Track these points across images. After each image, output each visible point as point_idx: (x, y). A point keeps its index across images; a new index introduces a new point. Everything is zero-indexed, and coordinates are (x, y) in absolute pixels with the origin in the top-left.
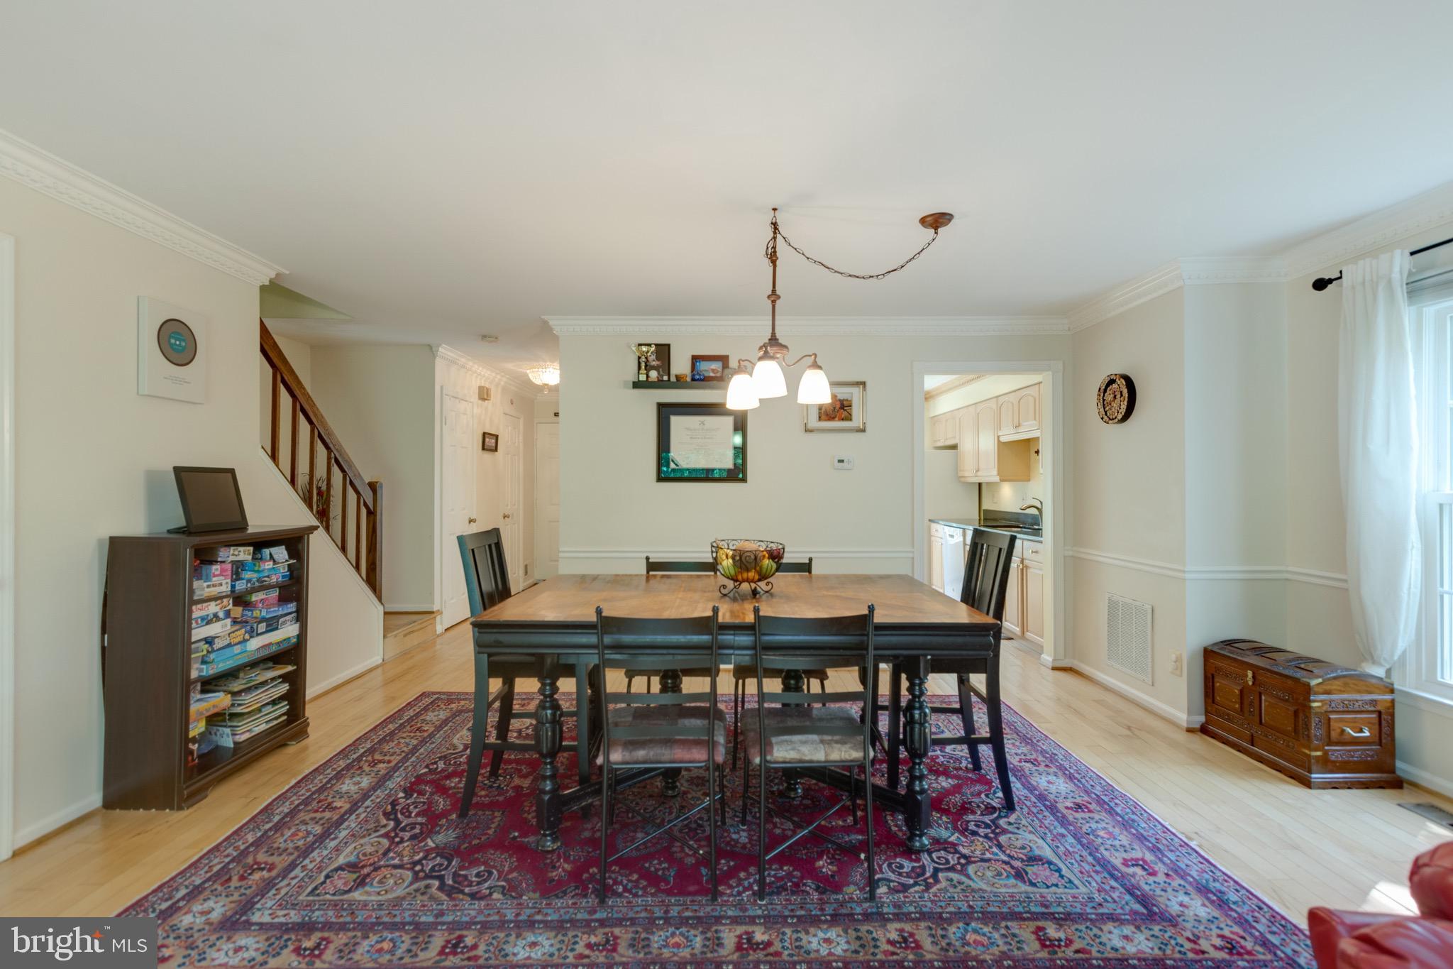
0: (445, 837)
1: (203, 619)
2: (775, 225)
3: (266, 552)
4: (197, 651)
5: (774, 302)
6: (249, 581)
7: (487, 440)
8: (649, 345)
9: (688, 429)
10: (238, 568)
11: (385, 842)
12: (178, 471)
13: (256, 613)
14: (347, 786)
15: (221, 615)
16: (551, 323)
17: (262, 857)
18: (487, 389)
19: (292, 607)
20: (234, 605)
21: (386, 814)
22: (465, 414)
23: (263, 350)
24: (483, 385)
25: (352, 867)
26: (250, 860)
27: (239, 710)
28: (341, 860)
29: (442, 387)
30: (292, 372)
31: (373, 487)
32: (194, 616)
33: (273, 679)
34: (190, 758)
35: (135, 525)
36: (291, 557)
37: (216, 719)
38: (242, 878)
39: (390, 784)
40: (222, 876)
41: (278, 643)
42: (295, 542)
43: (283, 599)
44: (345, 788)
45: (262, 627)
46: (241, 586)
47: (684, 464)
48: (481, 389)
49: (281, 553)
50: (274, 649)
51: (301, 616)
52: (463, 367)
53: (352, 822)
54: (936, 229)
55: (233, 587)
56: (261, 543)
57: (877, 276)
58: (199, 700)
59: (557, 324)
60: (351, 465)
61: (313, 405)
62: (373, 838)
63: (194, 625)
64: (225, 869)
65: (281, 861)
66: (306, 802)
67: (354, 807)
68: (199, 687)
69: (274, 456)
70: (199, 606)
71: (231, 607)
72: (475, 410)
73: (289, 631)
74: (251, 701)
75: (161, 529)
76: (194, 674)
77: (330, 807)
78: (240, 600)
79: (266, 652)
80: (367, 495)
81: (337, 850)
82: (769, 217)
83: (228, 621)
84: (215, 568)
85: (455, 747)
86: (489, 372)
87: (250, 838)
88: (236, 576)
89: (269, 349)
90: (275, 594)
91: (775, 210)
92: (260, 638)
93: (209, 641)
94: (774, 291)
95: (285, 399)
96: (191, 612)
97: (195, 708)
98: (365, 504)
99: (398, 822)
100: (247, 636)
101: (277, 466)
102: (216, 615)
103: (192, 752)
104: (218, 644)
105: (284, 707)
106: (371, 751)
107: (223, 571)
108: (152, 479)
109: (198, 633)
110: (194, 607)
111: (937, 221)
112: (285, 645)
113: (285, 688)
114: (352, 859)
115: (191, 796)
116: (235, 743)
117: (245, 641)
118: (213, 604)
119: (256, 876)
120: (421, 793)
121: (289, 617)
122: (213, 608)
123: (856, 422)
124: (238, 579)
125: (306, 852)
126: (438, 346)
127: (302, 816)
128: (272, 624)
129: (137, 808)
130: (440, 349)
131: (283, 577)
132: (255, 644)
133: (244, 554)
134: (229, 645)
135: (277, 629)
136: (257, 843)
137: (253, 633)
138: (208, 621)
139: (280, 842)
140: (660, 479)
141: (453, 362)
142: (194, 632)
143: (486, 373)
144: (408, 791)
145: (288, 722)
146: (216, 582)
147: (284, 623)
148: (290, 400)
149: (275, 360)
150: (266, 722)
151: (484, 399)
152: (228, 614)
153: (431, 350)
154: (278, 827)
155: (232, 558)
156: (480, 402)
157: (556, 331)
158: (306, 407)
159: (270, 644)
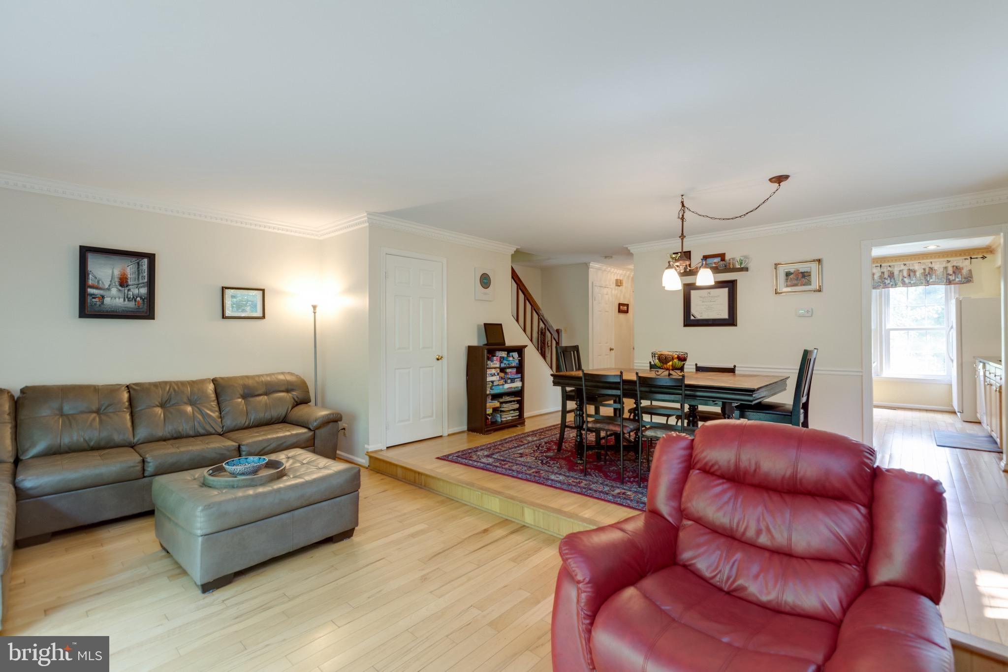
0: (550, 454)
1: (491, 374)
2: (682, 203)
3: (511, 354)
4: (489, 384)
5: (682, 239)
6: (505, 364)
7: (621, 307)
8: (677, 253)
9: (701, 297)
10: (502, 360)
11: (532, 452)
12: (485, 324)
13: (508, 376)
14: (530, 439)
15: (496, 374)
16: (629, 248)
17: (500, 447)
18: (621, 280)
19: (519, 375)
20: (500, 372)
21: (536, 446)
22: (607, 294)
23: (512, 277)
24: (619, 278)
25: (520, 454)
26: (497, 447)
27: (503, 409)
28: (519, 452)
29: (593, 283)
30: (523, 285)
31: (558, 331)
32: (487, 373)
33: (514, 401)
34: (488, 421)
35: (474, 343)
36: (519, 357)
37: (495, 410)
38: (493, 450)
39: (542, 440)
40: (490, 448)
41: (515, 388)
42: (520, 350)
43: (517, 373)
44: (528, 439)
45: (509, 381)
46: (503, 365)
47: (699, 317)
48: (617, 280)
49: (516, 355)
50: (513, 390)
51: (522, 380)
52: (605, 271)
53: (526, 446)
54: (779, 183)
55: (500, 365)
56: (510, 350)
57: (740, 217)
58: (490, 402)
59: (632, 248)
60: (547, 322)
61: (532, 297)
62: (530, 450)
63: (488, 376)
64: (490, 447)
65: (503, 449)
66: (516, 440)
67: (529, 443)
68: (490, 398)
69: (517, 320)
70: (490, 370)
71: (499, 371)
72: (613, 292)
73: (518, 384)
74: (506, 407)
75: (481, 344)
76: (488, 392)
77: (522, 442)
78: (502, 370)
79: (510, 390)
80: (555, 335)
81: (519, 450)
82: (680, 200)
83: (498, 376)
84: (495, 358)
85: (570, 436)
86: (622, 271)
87: (499, 443)
88: (501, 362)
89: (515, 276)
90: (514, 370)
91: (682, 196)
92: (508, 384)
93: (492, 382)
94: (682, 234)
95: (521, 296)
96: (486, 371)
97: (488, 405)
98: (554, 339)
99: (538, 448)
100: (504, 383)
101: (518, 323)
102: (494, 374)
103: (488, 419)
104: (495, 383)
105: (517, 413)
106: (542, 432)
107: (497, 359)
108: (479, 326)
109: (489, 379)
110: (488, 370)
111: (779, 179)
112: (516, 389)
113: (517, 406)
114: (522, 452)
115: (488, 431)
116: (502, 421)
117: (503, 385)
118: (493, 370)
119: (497, 450)
120: (550, 444)
121: (518, 379)
122: (493, 371)
123: (815, 285)
124: (502, 363)
125: (510, 449)
126: (590, 263)
127: (513, 442)
128: (513, 381)
129: (474, 432)
130: (591, 264)
131: (517, 364)
132: (507, 386)
133: (504, 354)
134: (498, 385)
135: (514, 382)
136: (500, 444)
137: (506, 382)
138: (493, 375)
139: (505, 445)
140: (686, 325)
141: (599, 269)
142: (487, 378)
143: (620, 271)
144: (546, 443)
145: (519, 418)
146: (495, 363)
147: (516, 381)
148: (523, 296)
149: (517, 281)
150: (512, 417)
151: (620, 286)
152: (498, 374)
153: (586, 266)
154: (506, 443)
155: (500, 355)
156: (617, 287)
157: (632, 251)
158: (529, 298)
159: (511, 388)
